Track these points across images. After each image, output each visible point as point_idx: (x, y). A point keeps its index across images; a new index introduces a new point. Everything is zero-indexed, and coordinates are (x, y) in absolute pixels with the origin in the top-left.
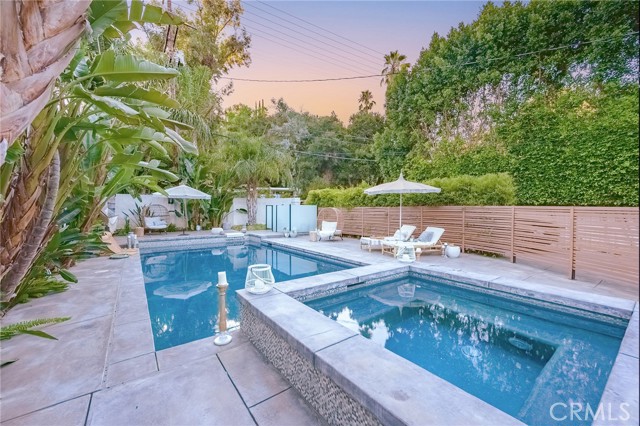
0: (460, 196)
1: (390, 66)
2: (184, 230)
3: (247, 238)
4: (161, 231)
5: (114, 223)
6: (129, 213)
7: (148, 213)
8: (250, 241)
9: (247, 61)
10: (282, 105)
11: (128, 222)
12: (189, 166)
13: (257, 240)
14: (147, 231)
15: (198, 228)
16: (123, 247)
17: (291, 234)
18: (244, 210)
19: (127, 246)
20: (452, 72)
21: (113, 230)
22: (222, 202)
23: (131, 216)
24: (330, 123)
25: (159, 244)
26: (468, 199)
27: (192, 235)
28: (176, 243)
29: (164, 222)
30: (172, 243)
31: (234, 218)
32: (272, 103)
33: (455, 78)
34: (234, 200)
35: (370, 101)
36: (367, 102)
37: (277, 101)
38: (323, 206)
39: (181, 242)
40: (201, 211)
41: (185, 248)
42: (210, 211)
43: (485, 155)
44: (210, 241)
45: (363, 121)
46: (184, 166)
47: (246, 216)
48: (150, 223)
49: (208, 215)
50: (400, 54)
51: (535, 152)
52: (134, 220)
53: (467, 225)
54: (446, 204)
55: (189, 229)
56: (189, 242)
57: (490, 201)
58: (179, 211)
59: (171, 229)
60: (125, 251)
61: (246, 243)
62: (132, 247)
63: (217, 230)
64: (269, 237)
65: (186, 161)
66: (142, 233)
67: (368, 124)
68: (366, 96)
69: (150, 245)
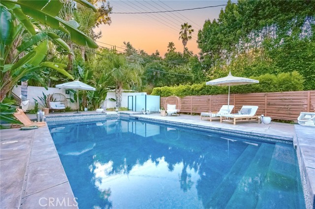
0: (263, 86)
1: (183, 31)
2: (77, 110)
3: (119, 115)
4: (60, 111)
5: (26, 104)
6: (38, 99)
7: (52, 99)
8: (121, 117)
9: (109, 22)
10: (129, 46)
11: (37, 105)
12: (81, 70)
13: (126, 116)
14: (51, 111)
15: (86, 109)
16: (33, 120)
17: (147, 112)
18: (113, 99)
19: (36, 120)
20: (241, 21)
21: (25, 109)
22: (100, 94)
23: (39, 101)
24: (155, 56)
25: (61, 119)
26: (270, 89)
27: (82, 113)
28: (73, 118)
29: (63, 105)
30: (70, 118)
31: (108, 104)
32: (124, 44)
33: (244, 23)
34: (108, 93)
35: (173, 47)
36: (171, 48)
37: (126, 43)
38: (164, 96)
39: (77, 118)
40: (88, 99)
41: (79, 121)
42: (94, 99)
43: (260, 68)
44: (96, 117)
45: (172, 56)
46: (77, 70)
47: (115, 102)
48: (53, 105)
49: (92, 101)
50: (188, 25)
51: (293, 64)
52: (41, 103)
53: (269, 104)
54: (253, 92)
55: (80, 110)
56: (82, 118)
57: (287, 89)
58: (73, 98)
59: (68, 110)
60: (35, 124)
61: (119, 118)
62: (41, 121)
63: (99, 110)
64: (134, 114)
65: (78, 67)
66: (48, 112)
67: (175, 57)
68: (171, 45)
69: (54, 119)
